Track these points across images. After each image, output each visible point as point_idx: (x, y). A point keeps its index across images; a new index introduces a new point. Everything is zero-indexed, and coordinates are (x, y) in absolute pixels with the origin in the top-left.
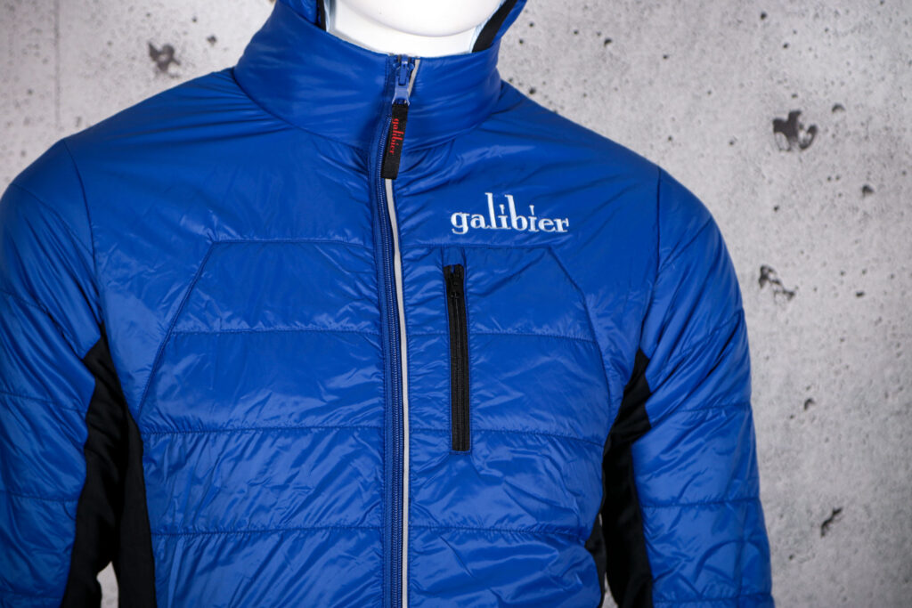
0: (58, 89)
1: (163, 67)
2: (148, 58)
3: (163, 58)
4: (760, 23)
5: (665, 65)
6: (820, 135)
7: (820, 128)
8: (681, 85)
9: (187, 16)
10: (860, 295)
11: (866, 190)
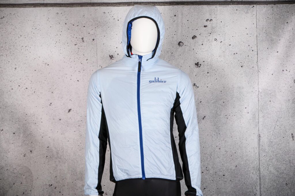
0: (97, 62)
2: (109, 57)
3: (111, 57)
4: (193, 50)
5: (180, 56)
6: (201, 65)
7: (202, 64)
8: (182, 59)
9: (115, 51)
10: (207, 87)
11: (208, 73)
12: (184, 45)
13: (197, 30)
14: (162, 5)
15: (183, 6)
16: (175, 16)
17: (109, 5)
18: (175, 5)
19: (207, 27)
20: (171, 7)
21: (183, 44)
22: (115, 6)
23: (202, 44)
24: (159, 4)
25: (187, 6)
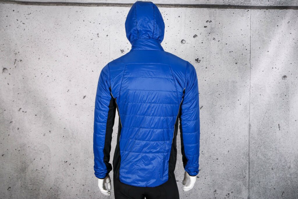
0: (110, 55)
1: (122, 52)
4: (194, 48)
7: (201, 60)
8: (184, 55)
9: (125, 46)
10: (205, 80)
11: (206, 68)
12: (186, 43)
13: (198, 29)
14: (168, 7)
15: (186, 8)
16: (179, 17)
17: (122, 6)
18: (180, 7)
19: (206, 28)
20: (176, 8)
21: (186, 42)
22: (127, 7)
23: (202, 43)
24: (165, 6)
25: (190, 8)
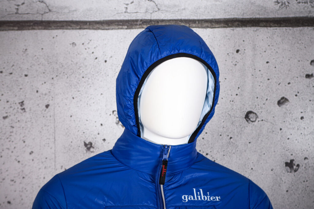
0: (55, 157)
1: (88, 149)
2: (84, 146)
3: (89, 146)
4: (280, 132)
5: (249, 145)
6: (300, 167)
7: (301, 165)
8: (255, 151)
9: (96, 133)
12: (258, 120)
13: (289, 83)
14: (207, 27)
15: (255, 28)
16: (238, 51)
17: (85, 27)
18: (238, 26)
19: (312, 78)
20: (228, 30)
21: (257, 117)
22: (99, 29)
23: (302, 118)
24: (200, 25)
25: (265, 28)
